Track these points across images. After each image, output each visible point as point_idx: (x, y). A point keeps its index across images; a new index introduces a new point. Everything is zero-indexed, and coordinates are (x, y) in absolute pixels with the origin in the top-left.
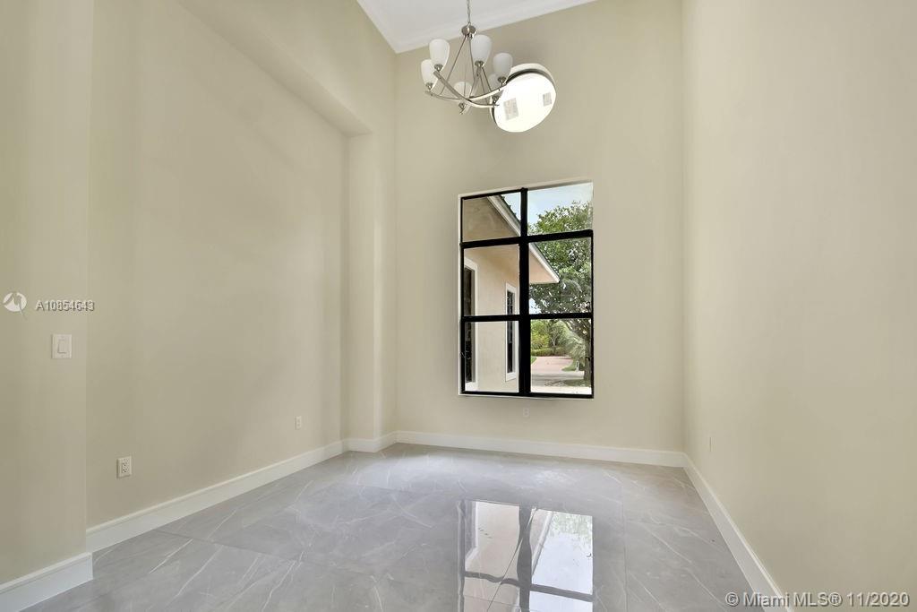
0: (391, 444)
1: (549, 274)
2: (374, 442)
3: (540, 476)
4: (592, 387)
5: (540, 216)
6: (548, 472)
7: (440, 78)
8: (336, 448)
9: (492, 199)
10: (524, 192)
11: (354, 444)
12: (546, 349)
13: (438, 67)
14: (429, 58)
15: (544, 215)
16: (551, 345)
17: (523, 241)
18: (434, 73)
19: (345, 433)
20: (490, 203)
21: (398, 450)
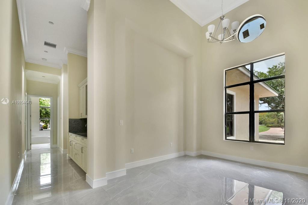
0: (200, 154)
1: (272, 93)
2: (193, 153)
3: (255, 172)
4: (284, 141)
5: (269, 68)
6: (260, 171)
7: (211, 37)
8: (182, 153)
9: (240, 68)
10: (252, 65)
11: (188, 153)
12: (276, 124)
13: (211, 34)
14: (208, 31)
15: (271, 67)
16: (278, 123)
17: (252, 83)
18: (209, 36)
19: (185, 149)
20: (239, 70)
21: (201, 157)
